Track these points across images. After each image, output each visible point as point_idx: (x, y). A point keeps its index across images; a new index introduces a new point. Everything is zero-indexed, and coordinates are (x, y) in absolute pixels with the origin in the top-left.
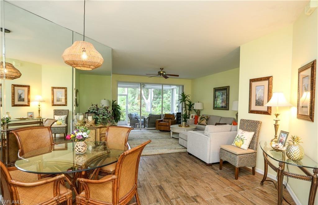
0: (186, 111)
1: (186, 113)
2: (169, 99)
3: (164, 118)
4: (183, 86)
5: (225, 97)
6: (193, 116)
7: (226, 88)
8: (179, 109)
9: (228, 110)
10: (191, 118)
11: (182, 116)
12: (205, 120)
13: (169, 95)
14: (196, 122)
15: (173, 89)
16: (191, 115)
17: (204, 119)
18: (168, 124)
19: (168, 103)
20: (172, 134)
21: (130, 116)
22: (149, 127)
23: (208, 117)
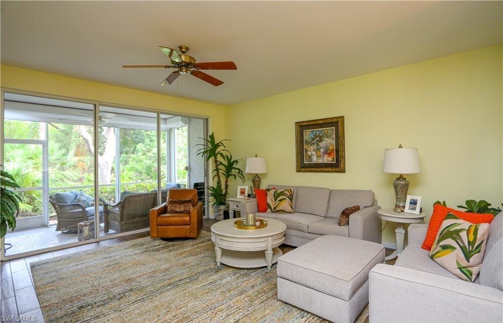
0: (219, 178)
1: (219, 182)
2: (150, 154)
3: (171, 202)
4: (207, 119)
5: (334, 142)
6: (244, 189)
7: (335, 120)
8: (189, 175)
9: (345, 172)
10: (239, 196)
11: (206, 191)
12: (288, 199)
13: (148, 147)
14: (263, 207)
15: (171, 129)
16: (239, 187)
17: (286, 197)
18: (188, 218)
19: (149, 162)
20: (222, 255)
21: (57, 201)
22: (122, 231)
23: (291, 191)
